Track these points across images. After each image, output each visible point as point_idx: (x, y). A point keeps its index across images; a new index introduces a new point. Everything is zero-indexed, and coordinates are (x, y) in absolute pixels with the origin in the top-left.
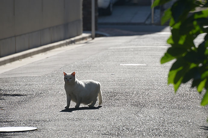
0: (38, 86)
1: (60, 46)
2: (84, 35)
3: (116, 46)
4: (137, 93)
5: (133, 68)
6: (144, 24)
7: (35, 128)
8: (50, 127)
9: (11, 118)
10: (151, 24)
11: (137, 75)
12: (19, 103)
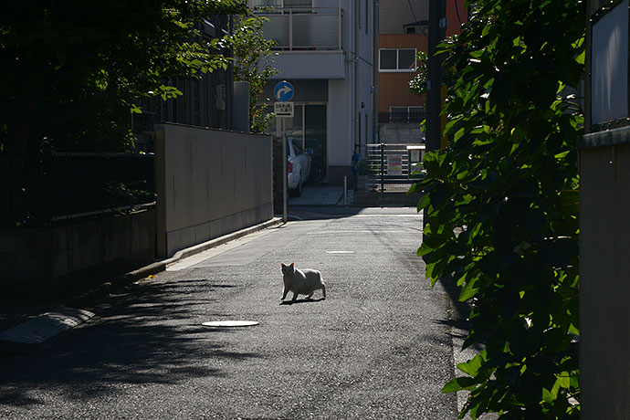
0: (246, 276)
1: (253, 231)
2: (275, 219)
3: (314, 231)
4: (354, 284)
5: (341, 255)
6: (336, 206)
7: (256, 323)
8: (271, 321)
9: (227, 311)
10: (344, 206)
11: (347, 263)
12: (232, 294)
